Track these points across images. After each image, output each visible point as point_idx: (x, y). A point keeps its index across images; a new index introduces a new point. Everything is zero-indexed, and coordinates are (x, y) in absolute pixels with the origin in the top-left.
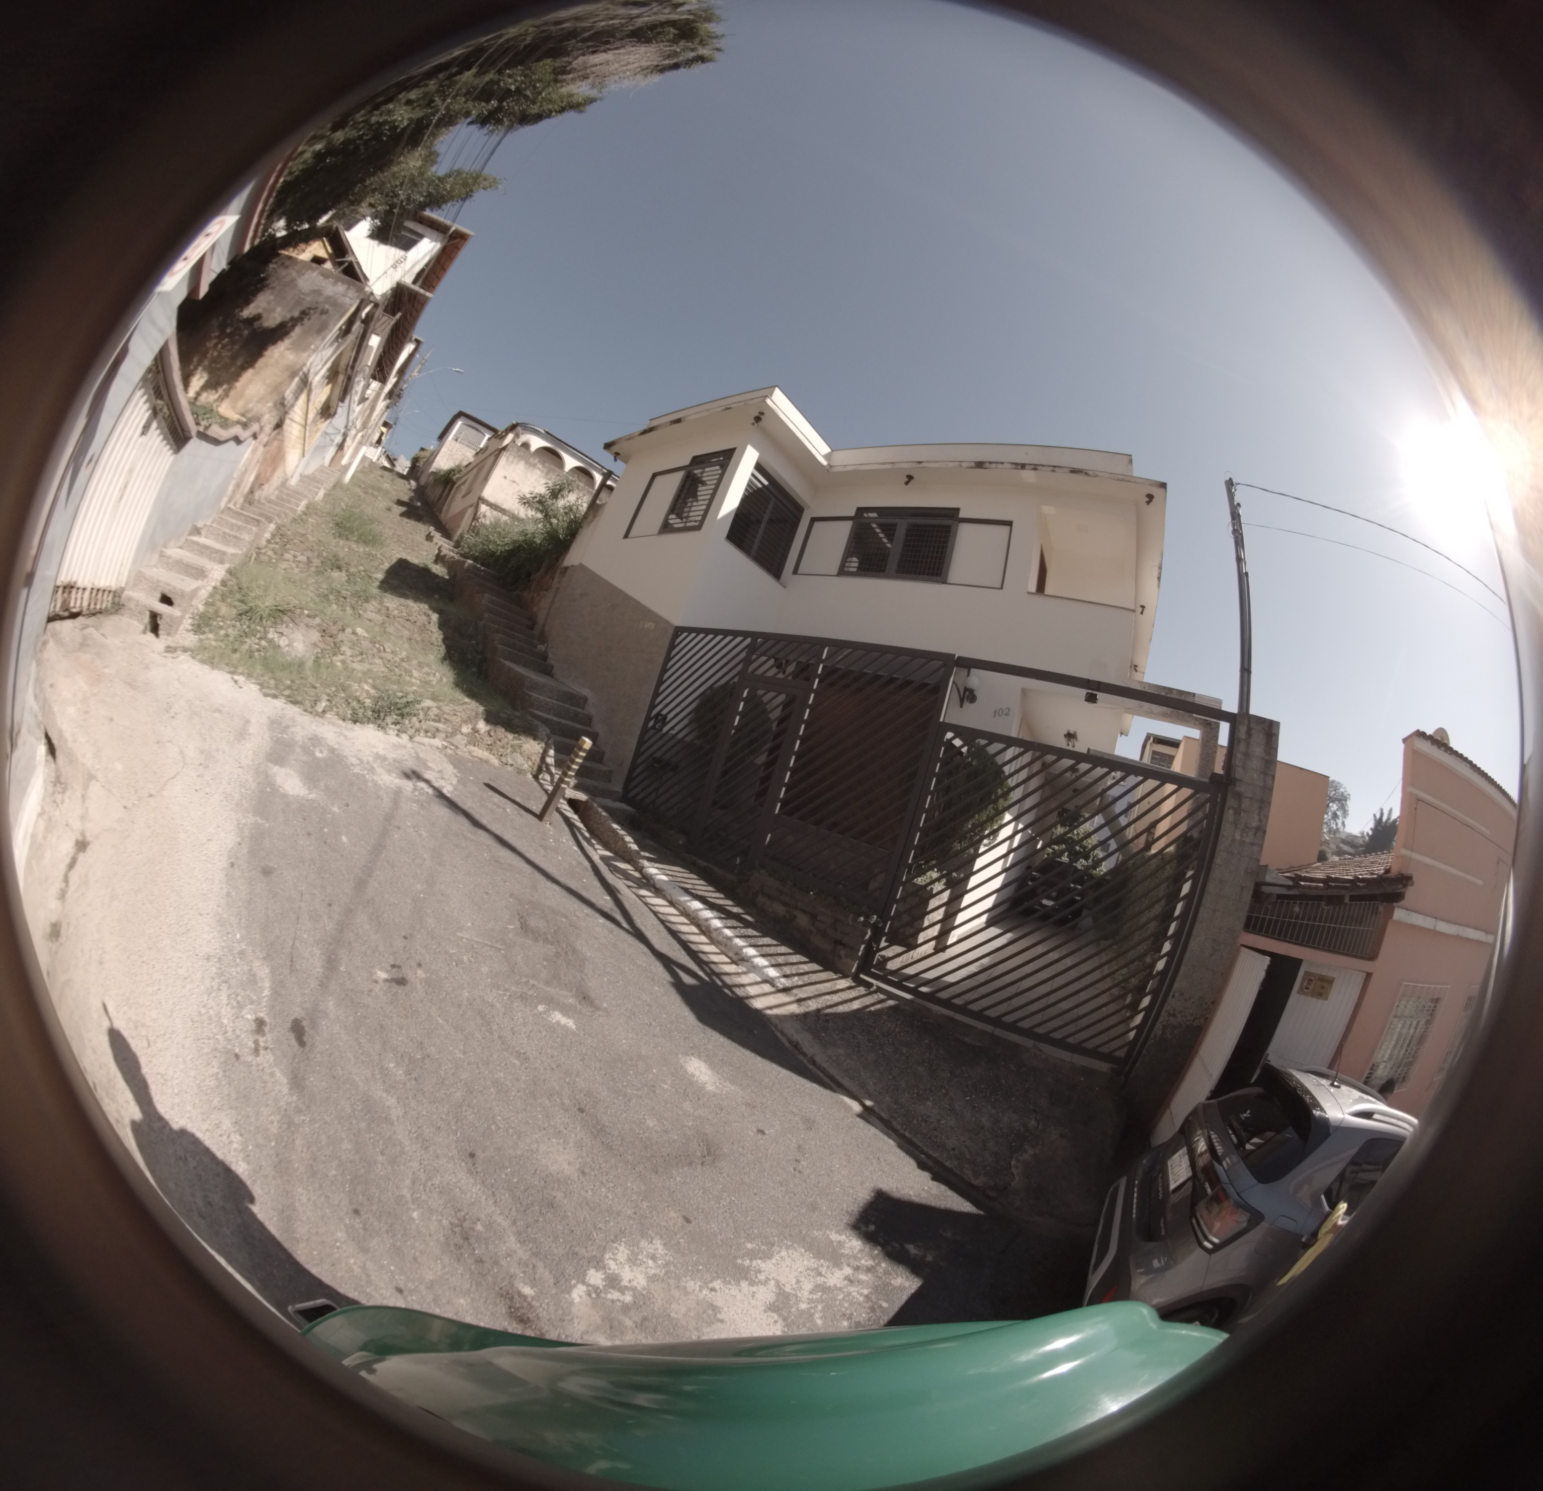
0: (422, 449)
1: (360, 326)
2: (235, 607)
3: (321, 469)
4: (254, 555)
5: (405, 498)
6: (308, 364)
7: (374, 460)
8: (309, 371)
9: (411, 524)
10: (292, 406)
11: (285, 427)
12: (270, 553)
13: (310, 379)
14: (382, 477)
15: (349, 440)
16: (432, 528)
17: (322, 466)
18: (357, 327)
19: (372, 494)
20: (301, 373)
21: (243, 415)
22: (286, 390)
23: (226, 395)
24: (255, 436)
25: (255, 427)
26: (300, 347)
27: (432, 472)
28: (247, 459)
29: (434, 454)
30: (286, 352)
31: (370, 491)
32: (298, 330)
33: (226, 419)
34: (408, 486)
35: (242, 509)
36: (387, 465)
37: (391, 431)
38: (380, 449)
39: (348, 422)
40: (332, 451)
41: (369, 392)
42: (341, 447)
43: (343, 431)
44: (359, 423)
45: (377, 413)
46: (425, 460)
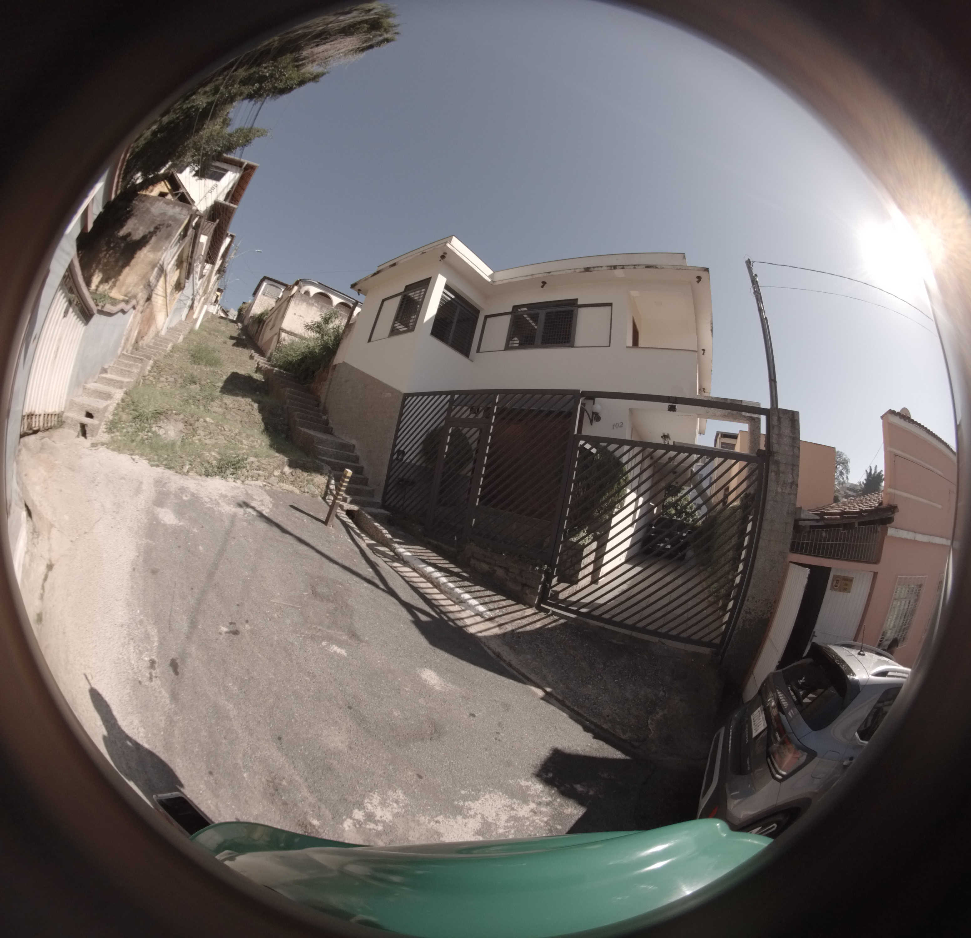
0: (244, 303)
1: (193, 231)
2: (131, 414)
3: (180, 323)
4: (142, 381)
5: (235, 335)
6: (162, 259)
7: (214, 313)
8: (163, 263)
9: (239, 350)
10: (156, 286)
11: (153, 299)
12: (151, 378)
13: (165, 268)
14: (220, 323)
15: (196, 303)
16: (253, 351)
17: (181, 321)
18: (191, 232)
19: (214, 334)
21: (126, 296)
22: (150, 277)
23: (114, 285)
24: (134, 308)
25: (134, 302)
26: (156, 249)
27: (251, 317)
28: (131, 322)
29: (251, 305)
30: (148, 253)
31: (212, 333)
32: (154, 239)
33: (115, 299)
34: (237, 327)
35: (131, 354)
36: (223, 315)
37: (223, 293)
38: (217, 305)
39: (193, 291)
40: (186, 310)
41: (205, 271)
42: (191, 307)
43: (191, 297)
44: (201, 291)
45: (212, 283)
46: (246, 309)
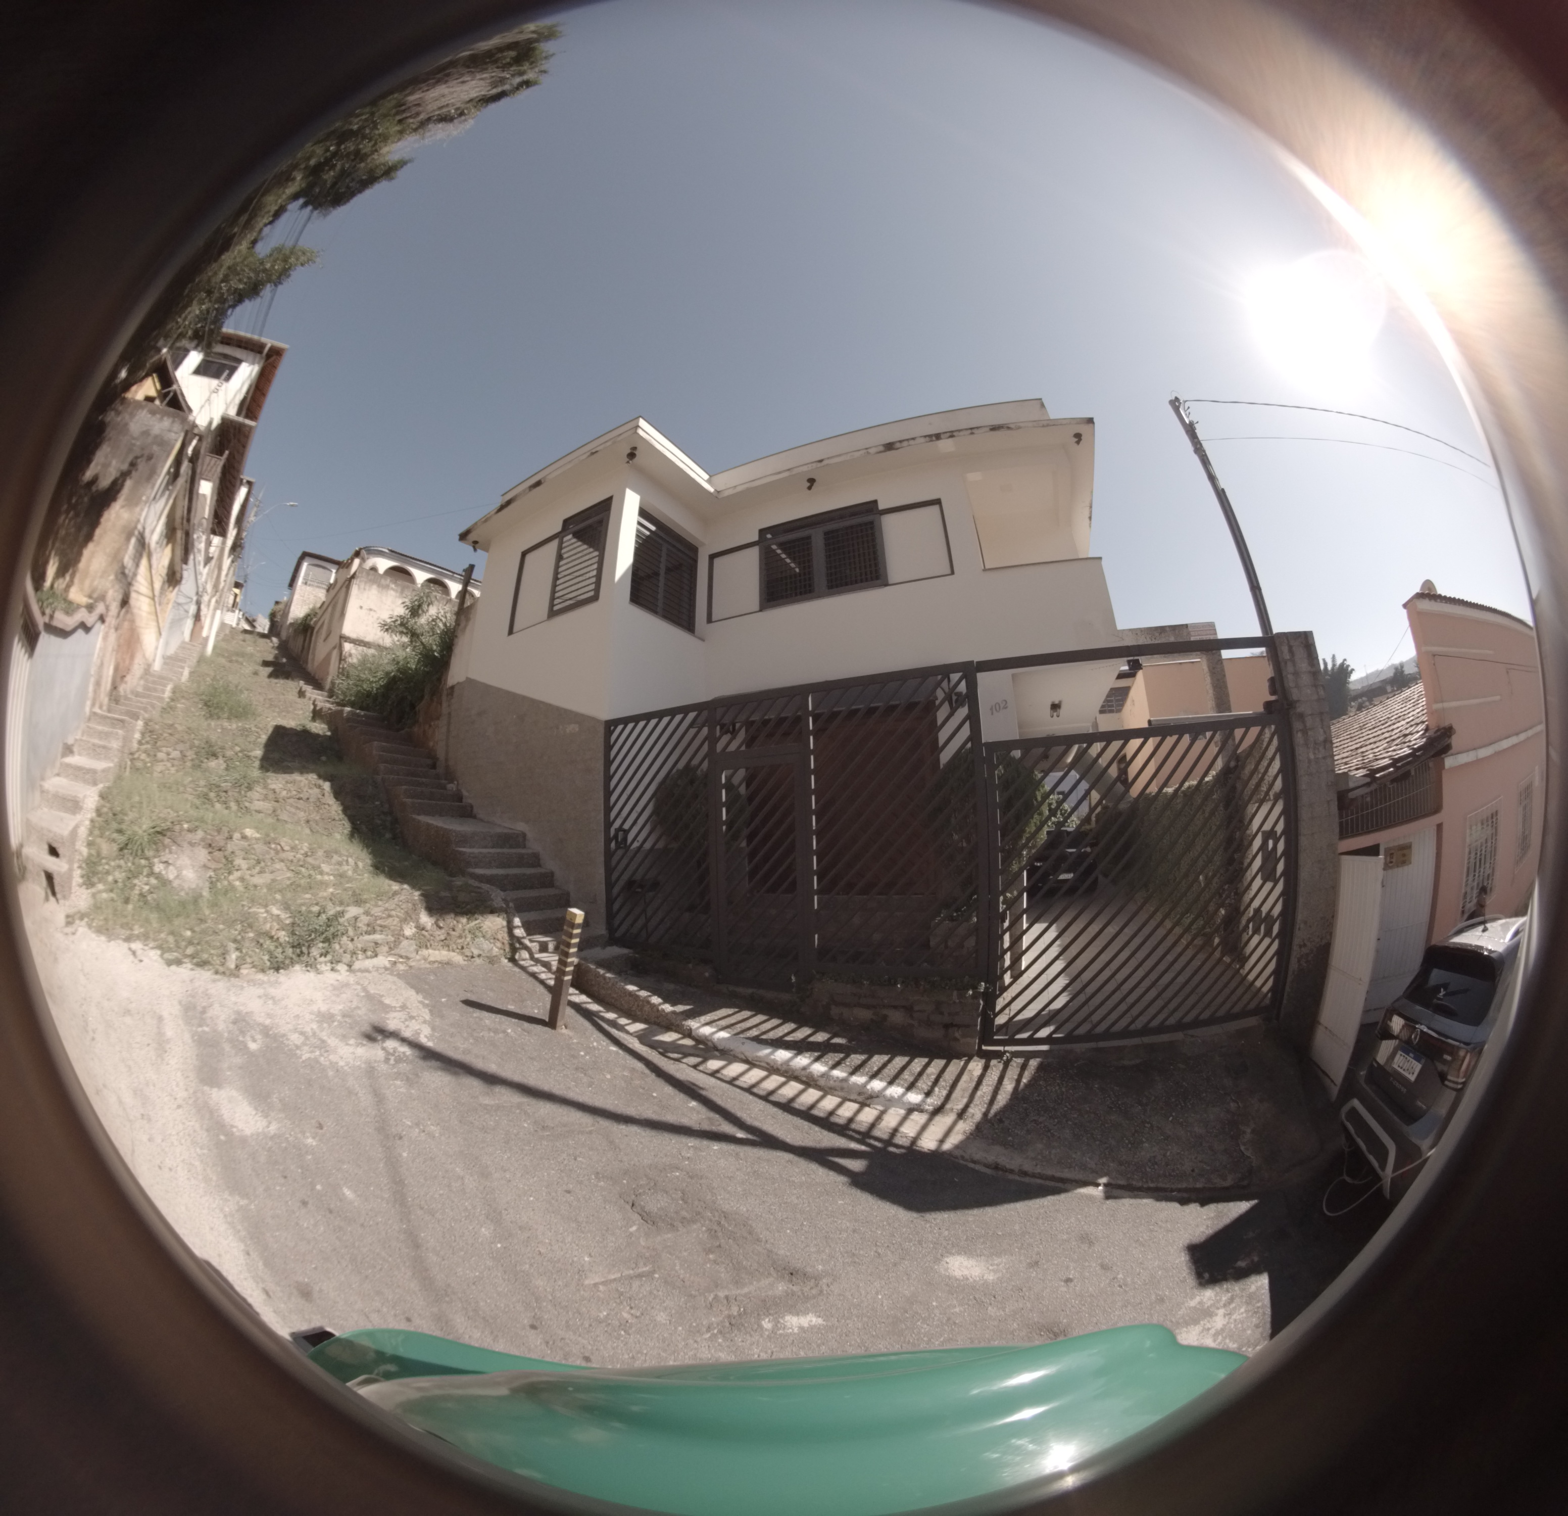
0: (277, 603)
1: (187, 469)
2: (114, 840)
3: (183, 646)
4: (129, 763)
5: (270, 658)
6: (143, 521)
7: (234, 625)
8: (144, 529)
9: (280, 683)
10: (135, 575)
11: (131, 601)
12: (143, 756)
13: (147, 540)
14: (244, 641)
15: (203, 611)
16: (302, 683)
17: (184, 642)
18: (185, 469)
19: (237, 661)
20: (137, 532)
21: (90, 596)
22: (125, 557)
23: (74, 577)
24: (102, 619)
25: (100, 607)
27: (291, 624)
28: (101, 648)
29: (288, 605)
30: (121, 511)
31: (234, 658)
32: (128, 484)
33: (71, 603)
34: (271, 645)
35: (109, 711)
36: (247, 627)
37: (243, 589)
38: (237, 611)
39: (198, 587)
40: (189, 623)
41: (212, 549)
42: (197, 617)
43: (195, 598)
44: (209, 588)
45: (224, 573)
46: (281, 613)
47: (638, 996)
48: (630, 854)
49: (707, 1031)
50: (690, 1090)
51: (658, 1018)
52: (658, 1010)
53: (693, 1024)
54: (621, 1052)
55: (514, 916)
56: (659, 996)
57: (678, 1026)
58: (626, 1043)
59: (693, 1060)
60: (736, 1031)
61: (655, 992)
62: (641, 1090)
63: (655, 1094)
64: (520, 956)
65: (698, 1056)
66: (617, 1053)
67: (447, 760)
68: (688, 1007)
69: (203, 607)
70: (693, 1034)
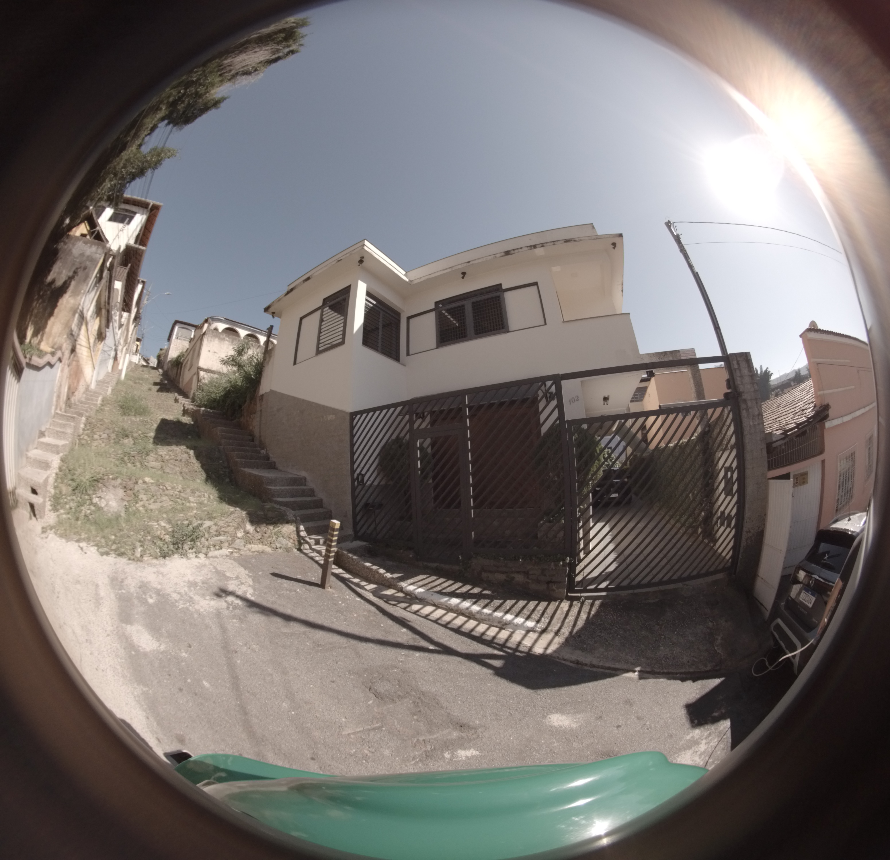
0: (161, 349)
1: (107, 273)
2: (69, 485)
3: (107, 375)
4: (78, 441)
5: (158, 381)
6: (82, 304)
7: (137, 362)
8: (83, 309)
9: (164, 395)
11: (77, 350)
12: (86, 437)
13: (85, 315)
14: (143, 371)
16: (176, 394)
17: (108, 373)
18: (106, 273)
19: (139, 383)
20: (79, 311)
21: (53, 347)
22: (72, 324)
23: (43, 336)
24: (60, 360)
25: (59, 354)
26: (76, 293)
27: (169, 361)
28: (60, 377)
29: (168, 350)
30: (69, 299)
31: (137, 381)
33: (42, 351)
34: (158, 373)
35: (65, 412)
36: (144, 364)
37: (142, 342)
38: (138, 355)
39: (115, 341)
40: (111, 362)
41: (123, 320)
42: (115, 358)
43: (114, 348)
44: (122, 341)
45: (130, 333)
46: (164, 355)
47: (372, 569)
48: (366, 488)
49: (411, 588)
50: (402, 622)
51: (383, 581)
52: (383, 577)
53: (403, 584)
54: (362, 601)
55: (300, 525)
56: (384, 569)
57: (395, 585)
58: (365, 596)
59: (404, 605)
60: (428, 588)
61: (381, 566)
62: (374, 623)
63: (382, 625)
64: (304, 547)
65: (406, 603)
66: (360, 602)
67: (260, 437)
68: (400, 575)
69: (118, 352)
70: (404, 590)
